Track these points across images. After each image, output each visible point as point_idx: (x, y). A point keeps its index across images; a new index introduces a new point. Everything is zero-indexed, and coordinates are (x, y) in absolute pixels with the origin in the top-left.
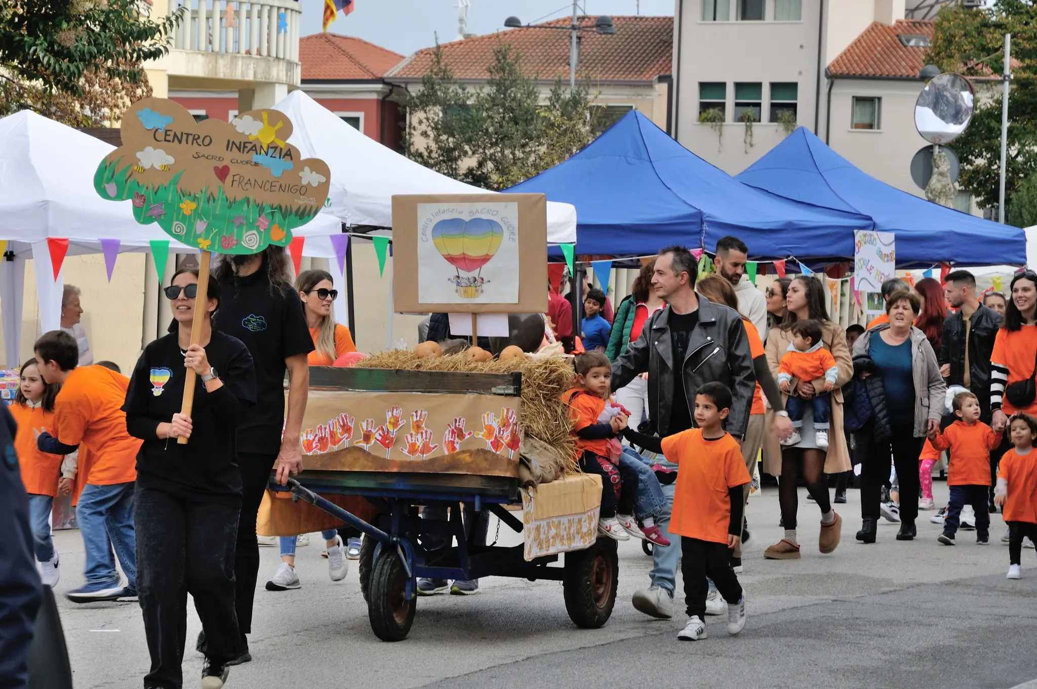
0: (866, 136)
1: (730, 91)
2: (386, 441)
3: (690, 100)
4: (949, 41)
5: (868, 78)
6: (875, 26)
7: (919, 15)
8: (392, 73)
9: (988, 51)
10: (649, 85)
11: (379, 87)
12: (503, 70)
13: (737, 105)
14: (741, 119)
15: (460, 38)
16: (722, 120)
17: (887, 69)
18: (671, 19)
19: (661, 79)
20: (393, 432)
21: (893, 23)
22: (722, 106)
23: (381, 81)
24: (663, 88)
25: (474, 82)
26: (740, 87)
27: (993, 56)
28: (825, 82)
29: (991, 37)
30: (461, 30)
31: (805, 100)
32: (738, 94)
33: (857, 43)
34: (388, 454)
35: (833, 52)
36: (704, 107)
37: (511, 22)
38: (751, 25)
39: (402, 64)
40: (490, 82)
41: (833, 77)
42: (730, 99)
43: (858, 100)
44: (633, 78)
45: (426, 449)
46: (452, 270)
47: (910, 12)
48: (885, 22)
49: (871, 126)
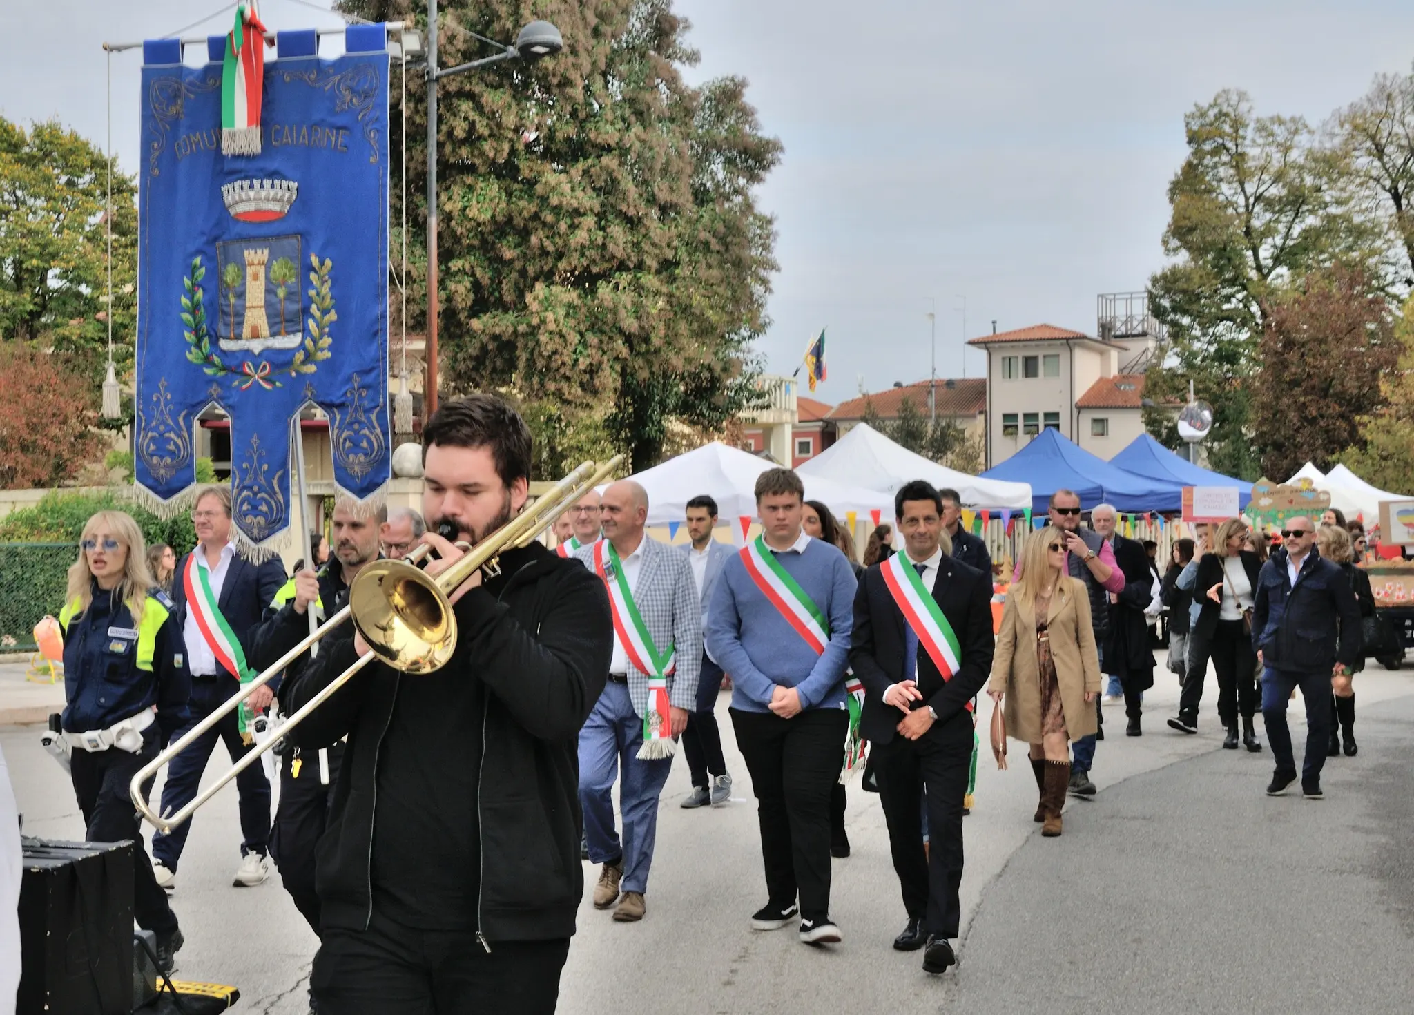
0: (1100, 440)
1: (1021, 418)
2: (1386, 594)
3: (997, 424)
4: (1155, 385)
5: (1100, 408)
6: (1101, 379)
7: (1125, 372)
8: (828, 415)
9: (1178, 390)
10: (974, 416)
11: (820, 423)
12: (906, 410)
13: (1025, 426)
14: (1028, 433)
15: (860, 396)
16: (1017, 434)
17: (1110, 403)
18: (985, 380)
19: (981, 413)
20: (1389, 591)
21: (1112, 376)
22: (1016, 427)
23: (822, 420)
24: (982, 417)
25: (890, 419)
26: (1026, 416)
27: (1180, 394)
28: (1075, 411)
29: (1180, 383)
30: (860, 391)
31: (1064, 421)
32: (1045, 420)
33: (1092, 388)
34: (1388, 600)
35: (1079, 394)
36: (1006, 427)
37: (898, 385)
38: (1031, 380)
39: (833, 411)
40: (900, 418)
41: (1080, 408)
42: (1021, 422)
43: (1095, 421)
44: (966, 413)
45: (1403, 597)
46: (1406, 529)
47: (1121, 370)
48: (1107, 376)
49: (1103, 435)
